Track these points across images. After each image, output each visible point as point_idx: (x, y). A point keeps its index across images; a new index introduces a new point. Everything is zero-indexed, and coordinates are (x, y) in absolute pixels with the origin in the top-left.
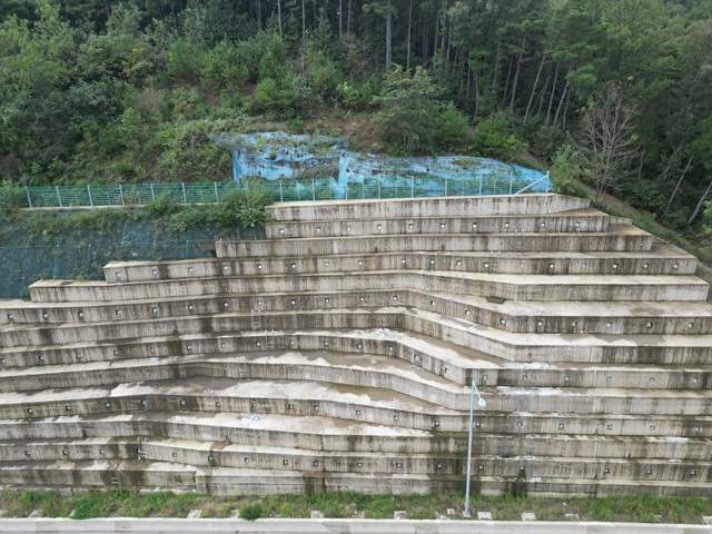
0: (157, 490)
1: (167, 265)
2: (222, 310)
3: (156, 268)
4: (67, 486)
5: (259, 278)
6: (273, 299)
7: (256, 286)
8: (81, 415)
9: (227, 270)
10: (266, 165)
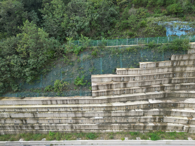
0: (170, 131)
1: (158, 63)
2: (173, 76)
3: (155, 64)
4: (142, 130)
5: (185, 66)
6: (190, 73)
7: (184, 69)
8: (141, 109)
9: (175, 64)
10: (177, 31)
